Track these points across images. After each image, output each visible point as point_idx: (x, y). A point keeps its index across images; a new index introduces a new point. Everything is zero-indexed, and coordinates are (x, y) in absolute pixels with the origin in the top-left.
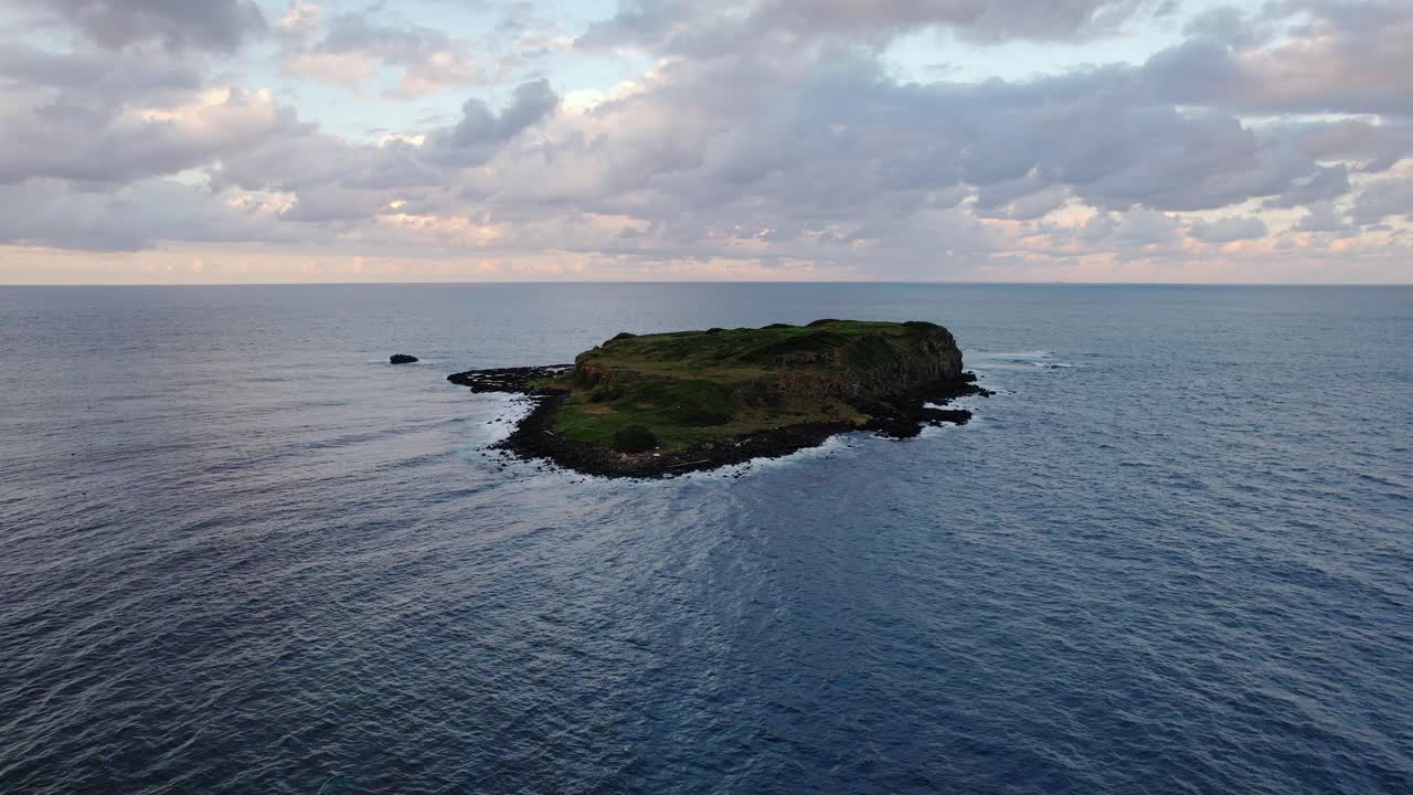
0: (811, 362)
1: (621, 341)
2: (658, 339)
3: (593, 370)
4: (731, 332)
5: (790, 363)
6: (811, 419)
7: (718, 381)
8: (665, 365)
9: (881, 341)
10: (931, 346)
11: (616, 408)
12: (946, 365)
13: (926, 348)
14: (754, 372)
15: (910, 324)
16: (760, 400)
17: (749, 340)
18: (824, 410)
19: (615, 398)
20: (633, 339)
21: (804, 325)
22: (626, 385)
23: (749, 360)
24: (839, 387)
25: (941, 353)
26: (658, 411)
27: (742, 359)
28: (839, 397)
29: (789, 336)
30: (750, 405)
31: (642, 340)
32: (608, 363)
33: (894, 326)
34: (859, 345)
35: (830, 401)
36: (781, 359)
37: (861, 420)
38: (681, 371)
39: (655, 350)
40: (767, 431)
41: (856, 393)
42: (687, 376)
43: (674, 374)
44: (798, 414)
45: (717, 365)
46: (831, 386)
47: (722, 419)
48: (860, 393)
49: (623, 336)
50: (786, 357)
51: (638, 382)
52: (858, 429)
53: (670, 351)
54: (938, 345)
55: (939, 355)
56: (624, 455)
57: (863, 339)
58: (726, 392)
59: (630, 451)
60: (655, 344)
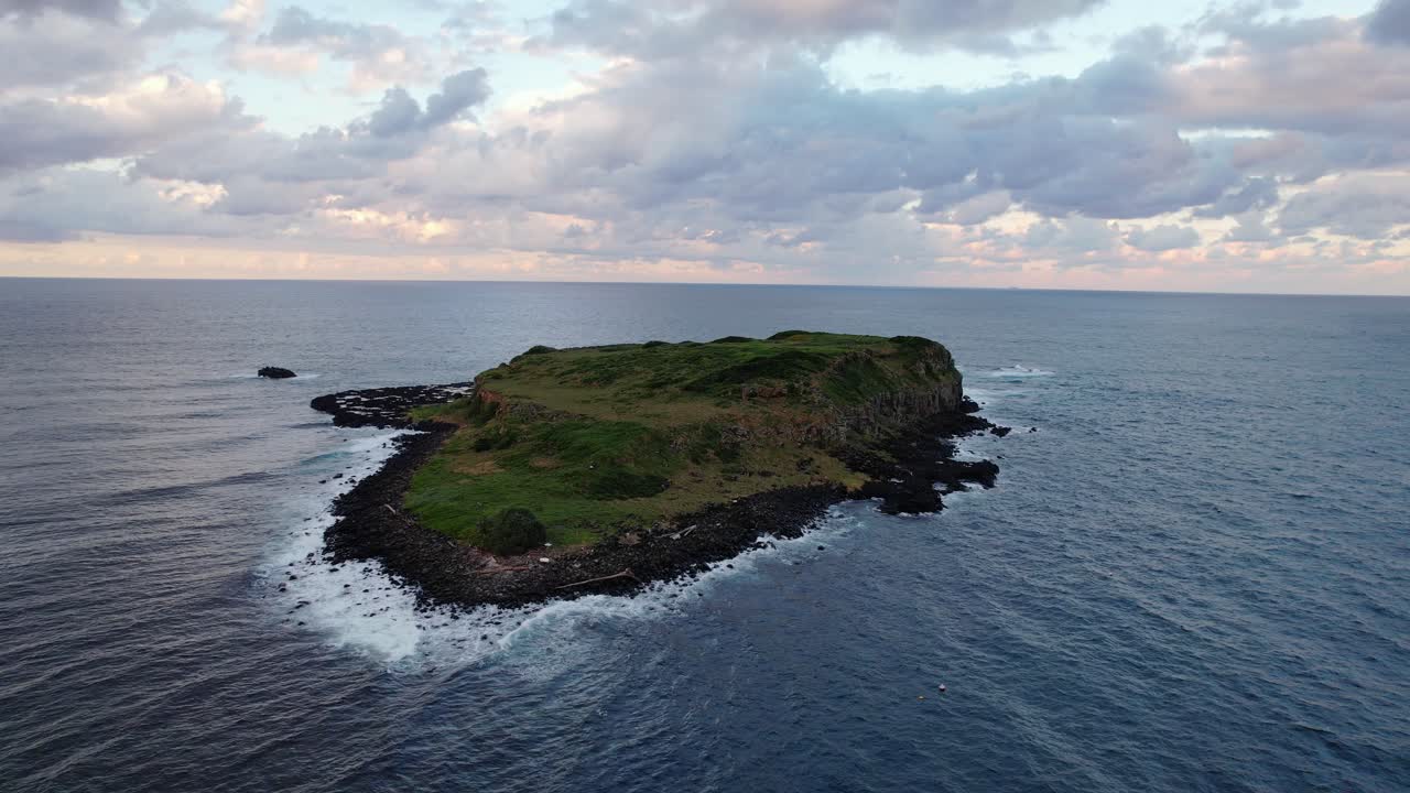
0: (780, 394)
1: (534, 356)
2: (578, 356)
3: (490, 398)
4: (675, 347)
5: (751, 396)
6: (784, 482)
7: (652, 424)
8: (583, 393)
9: (869, 362)
10: (929, 369)
11: (505, 463)
12: (947, 393)
13: (923, 372)
14: (703, 410)
15: (899, 340)
16: (711, 452)
17: (695, 359)
18: (802, 465)
19: (507, 445)
20: (549, 355)
21: (764, 338)
22: (523, 426)
23: (697, 389)
24: (820, 432)
25: (941, 377)
26: (562, 472)
27: (687, 388)
28: (820, 445)
29: (750, 355)
30: (695, 461)
31: (559, 356)
32: (508, 388)
33: (879, 341)
34: (841, 369)
35: (808, 452)
36: (740, 391)
37: (855, 482)
38: (603, 407)
39: (572, 371)
40: (721, 507)
41: (843, 439)
42: (608, 415)
43: (589, 410)
44: (765, 474)
45: (651, 396)
46: (809, 431)
47: (655, 486)
48: (848, 438)
49: (538, 350)
50: (747, 388)
51: (540, 422)
52: (851, 496)
53: (592, 374)
54: (936, 367)
55: (938, 380)
56: (492, 562)
57: (847, 361)
58: (660, 442)
59: (503, 554)
60: (574, 363)
